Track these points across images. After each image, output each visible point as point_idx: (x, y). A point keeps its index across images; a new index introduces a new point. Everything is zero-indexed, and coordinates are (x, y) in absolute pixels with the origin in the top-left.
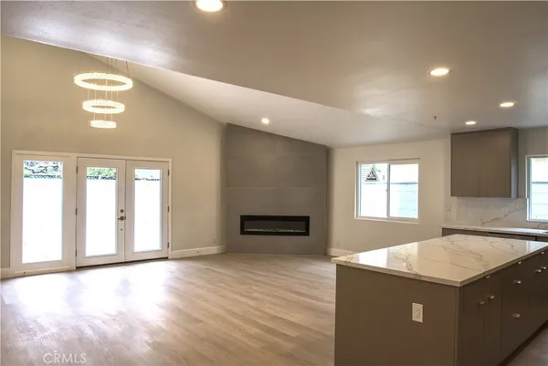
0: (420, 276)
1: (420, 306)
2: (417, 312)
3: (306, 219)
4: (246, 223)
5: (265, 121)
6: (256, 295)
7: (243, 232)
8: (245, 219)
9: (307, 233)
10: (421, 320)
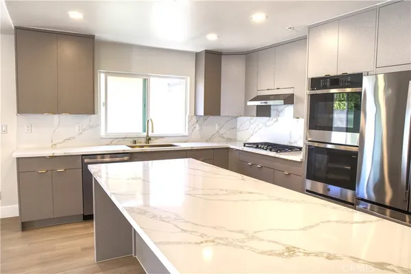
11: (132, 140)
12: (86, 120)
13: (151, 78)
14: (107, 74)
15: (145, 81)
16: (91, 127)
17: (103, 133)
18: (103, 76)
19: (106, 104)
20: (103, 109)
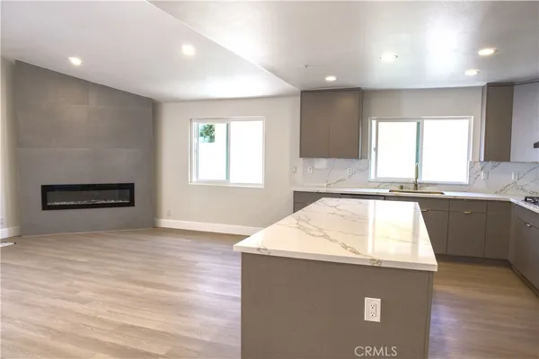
0: (379, 261)
1: (378, 301)
2: (372, 310)
3: (130, 187)
4: (50, 194)
5: (76, 61)
6: (83, 294)
7: (45, 207)
8: (46, 189)
9: (131, 204)
10: (377, 319)
11: (399, 185)
12: (356, 164)
13: (425, 121)
14: (379, 120)
15: (418, 124)
16: (361, 170)
17: (372, 177)
18: (374, 122)
19: (376, 149)
20: (373, 153)
